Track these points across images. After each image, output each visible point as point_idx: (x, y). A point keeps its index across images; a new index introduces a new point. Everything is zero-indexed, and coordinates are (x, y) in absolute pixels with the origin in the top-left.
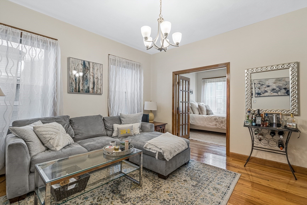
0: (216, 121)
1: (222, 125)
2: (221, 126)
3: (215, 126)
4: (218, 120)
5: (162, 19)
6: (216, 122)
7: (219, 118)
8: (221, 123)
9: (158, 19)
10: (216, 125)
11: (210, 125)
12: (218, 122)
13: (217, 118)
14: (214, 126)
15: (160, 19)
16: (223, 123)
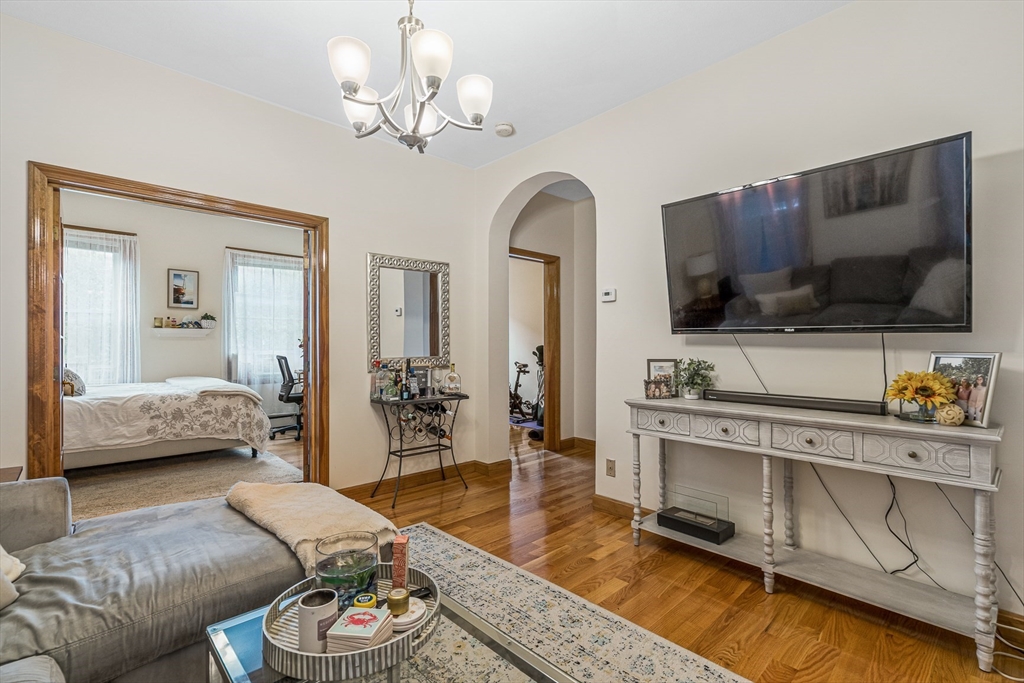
0: (152, 413)
1: (179, 425)
2: (174, 431)
3: (148, 437)
4: (158, 409)
5: (417, 22)
6: (152, 418)
7: (163, 399)
8: (174, 418)
9: (402, 21)
10: (152, 431)
11: (124, 436)
12: (159, 417)
13: (152, 403)
14: (143, 436)
15: (410, 22)
16: (183, 417)
